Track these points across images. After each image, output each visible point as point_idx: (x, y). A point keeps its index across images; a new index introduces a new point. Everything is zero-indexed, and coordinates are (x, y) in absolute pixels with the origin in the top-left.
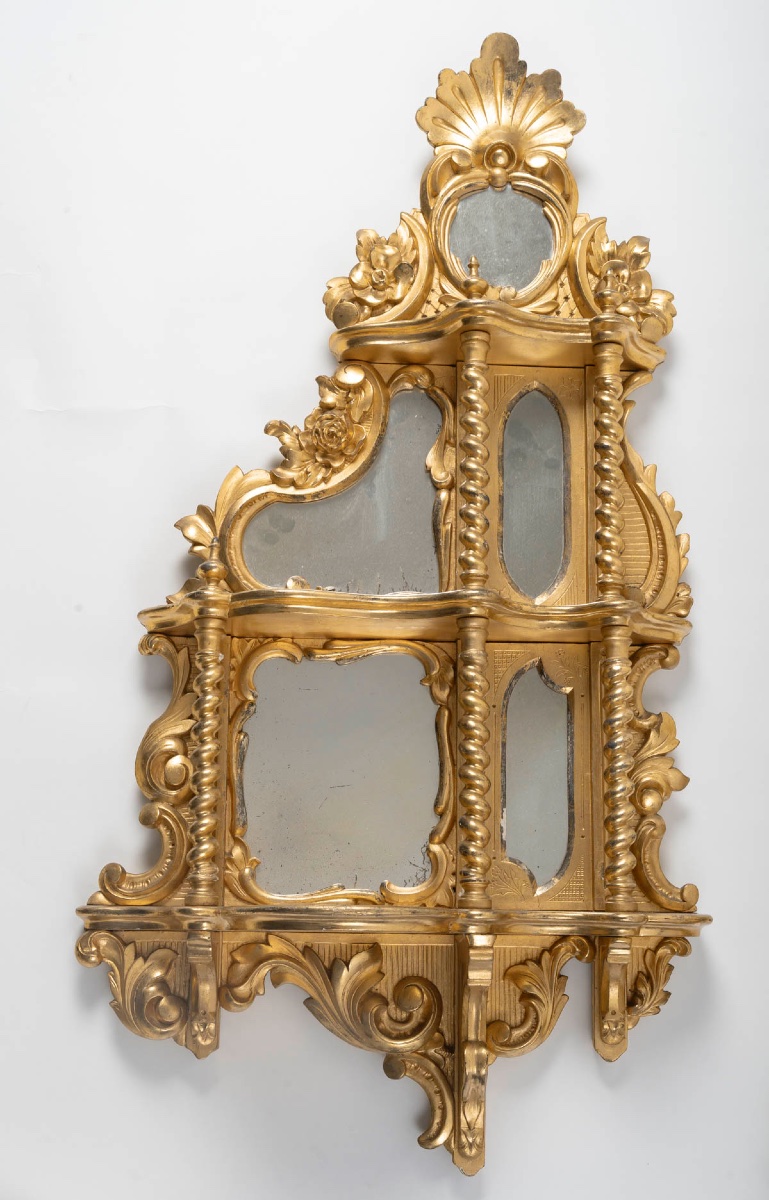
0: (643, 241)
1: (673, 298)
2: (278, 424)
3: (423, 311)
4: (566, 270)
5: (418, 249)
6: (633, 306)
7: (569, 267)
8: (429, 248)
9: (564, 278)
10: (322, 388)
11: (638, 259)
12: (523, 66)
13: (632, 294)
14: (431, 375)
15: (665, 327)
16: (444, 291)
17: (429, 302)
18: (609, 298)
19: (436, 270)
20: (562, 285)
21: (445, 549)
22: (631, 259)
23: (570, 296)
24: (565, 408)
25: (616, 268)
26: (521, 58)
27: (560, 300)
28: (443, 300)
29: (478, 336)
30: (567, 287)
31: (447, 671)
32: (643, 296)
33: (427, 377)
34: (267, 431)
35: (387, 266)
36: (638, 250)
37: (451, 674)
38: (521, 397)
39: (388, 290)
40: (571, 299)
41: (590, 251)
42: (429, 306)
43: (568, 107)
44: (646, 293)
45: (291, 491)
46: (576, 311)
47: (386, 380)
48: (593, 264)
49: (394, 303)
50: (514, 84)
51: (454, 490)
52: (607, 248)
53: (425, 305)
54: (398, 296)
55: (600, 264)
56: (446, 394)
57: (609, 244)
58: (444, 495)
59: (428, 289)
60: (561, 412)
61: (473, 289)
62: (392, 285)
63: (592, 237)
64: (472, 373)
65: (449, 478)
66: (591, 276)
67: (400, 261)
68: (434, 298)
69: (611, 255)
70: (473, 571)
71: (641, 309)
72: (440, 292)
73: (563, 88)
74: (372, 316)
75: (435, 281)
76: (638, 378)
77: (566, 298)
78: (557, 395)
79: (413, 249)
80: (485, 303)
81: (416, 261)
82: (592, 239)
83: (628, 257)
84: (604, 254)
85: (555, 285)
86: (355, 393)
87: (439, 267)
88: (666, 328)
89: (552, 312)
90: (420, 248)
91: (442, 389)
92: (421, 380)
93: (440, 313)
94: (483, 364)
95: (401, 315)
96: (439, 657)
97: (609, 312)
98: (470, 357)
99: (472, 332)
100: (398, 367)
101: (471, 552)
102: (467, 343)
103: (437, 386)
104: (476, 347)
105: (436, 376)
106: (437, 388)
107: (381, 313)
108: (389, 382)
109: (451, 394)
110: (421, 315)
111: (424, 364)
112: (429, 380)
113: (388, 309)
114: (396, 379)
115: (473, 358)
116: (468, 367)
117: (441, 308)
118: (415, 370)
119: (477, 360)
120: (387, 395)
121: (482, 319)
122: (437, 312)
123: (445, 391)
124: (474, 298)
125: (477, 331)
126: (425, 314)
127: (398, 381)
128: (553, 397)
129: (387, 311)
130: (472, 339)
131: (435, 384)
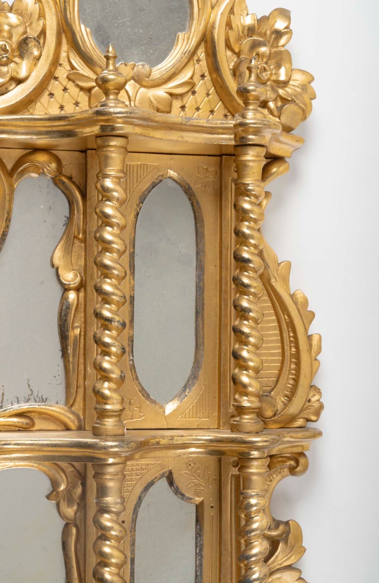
0: (284, 13)
1: (313, 79)
3: (50, 88)
4: (203, 45)
5: (45, 18)
6: (274, 90)
7: (206, 41)
8: (57, 17)
9: (201, 54)
11: (278, 34)
13: (271, 74)
14: (58, 161)
15: (303, 110)
16: (73, 68)
17: (56, 78)
18: (253, 93)
19: (64, 41)
20: (198, 61)
21: (74, 356)
22: (271, 35)
23: (207, 74)
24: (199, 200)
25: (255, 45)
27: (197, 78)
28: (72, 77)
29: (114, 142)
30: (204, 63)
31: (74, 487)
32: (283, 78)
33: (54, 165)
35: (10, 38)
36: (280, 25)
37: (79, 490)
38: (153, 187)
39: (12, 65)
40: (208, 78)
41: (229, 25)
42: (57, 82)
44: (286, 75)
46: (212, 90)
47: (9, 167)
48: (232, 40)
49: (19, 82)
51: (82, 290)
52: (248, 21)
53: (52, 81)
54: (23, 74)
55: (239, 39)
56: (74, 183)
57: (249, 16)
58: (72, 296)
59: (55, 62)
60: (195, 204)
61: (110, 86)
62: (17, 59)
63: (232, 8)
64: (109, 183)
65: (78, 279)
66: (229, 53)
67: (25, 32)
68: (62, 73)
69: (251, 30)
70: (108, 407)
71: (281, 91)
72: (68, 68)
75: (63, 55)
76: (274, 170)
77: (203, 76)
78: (192, 186)
79: (39, 17)
80: (127, 112)
81: (43, 33)
82: (232, 11)
83: (268, 33)
84: (244, 27)
85: (191, 63)
87: (67, 37)
88: (305, 113)
89: (188, 92)
90: (47, 17)
91: (70, 178)
92: (47, 170)
93: (68, 91)
94: (121, 175)
95: (27, 96)
96: (67, 472)
97: (253, 110)
98: (106, 166)
99: (110, 137)
100: (23, 152)
101: (106, 384)
102: (104, 150)
103: (65, 174)
104: (113, 155)
105: (64, 163)
106: (65, 176)
107: (4, 92)
108: (12, 169)
109: (80, 184)
110: (47, 93)
111: (51, 151)
112: (57, 169)
113: (12, 88)
114: (21, 168)
115: (110, 167)
116: (105, 176)
117: (70, 85)
118: (41, 158)
119: (114, 169)
120: (11, 186)
121: (121, 128)
122: (65, 89)
123: (73, 180)
124: (112, 97)
125: (115, 138)
126: (52, 92)
127: (23, 171)
128: (187, 187)
129: (11, 90)
130: (109, 146)
131: (63, 172)
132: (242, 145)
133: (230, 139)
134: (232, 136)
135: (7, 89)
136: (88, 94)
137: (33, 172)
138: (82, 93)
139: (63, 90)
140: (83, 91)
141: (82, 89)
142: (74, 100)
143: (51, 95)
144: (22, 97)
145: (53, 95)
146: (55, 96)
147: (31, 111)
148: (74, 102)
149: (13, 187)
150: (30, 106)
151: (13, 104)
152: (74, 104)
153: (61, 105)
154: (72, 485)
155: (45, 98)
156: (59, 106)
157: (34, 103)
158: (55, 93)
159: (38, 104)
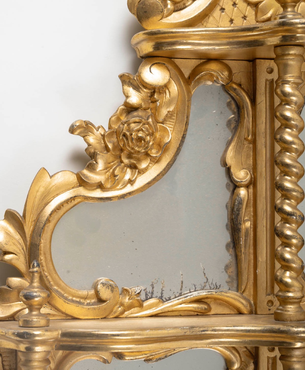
2: (84, 125)
10: (126, 87)
14: (229, 70)
21: (245, 247)
29: (293, 51)
31: (247, 366)
33: (226, 73)
34: (72, 130)
37: (252, 368)
45: (98, 193)
47: (187, 75)
51: (251, 187)
56: (243, 89)
58: (243, 192)
64: (288, 89)
65: (248, 177)
70: (290, 294)
74: (175, 11)
86: (160, 93)
91: (240, 85)
92: (222, 78)
93: (237, 6)
94: (300, 81)
95: (203, 10)
96: (240, 352)
98: (286, 73)
99: (290, 46)
100: (198, 62)
101: (288, 274)
102: (285, 58)
103: (235, 81)
104: (291, 62)
105: (234, 72)
106: (235, 83)
107: (182, 7)
108: (189, 78)
109: (248, 90)
110: (219, 8)
111: (222, 61)
112: (229, 76)
113: (189, 3)
114: (198, 77)
115: (289, 74)
116: (285, 82)
117: (239, 1)
118: (213, 67)
119: (294, 76)
120: (189, 92)
121: (301, 38)
123: (242, 86)
124: (289, 9)
125: (295, 47)
126: (223, 7)
127: (199, 79)
129: (189, 5)
130: (289, 54)
131: (233, 80)
135: (184, 4)
136: (254, 8)
137: (209, 80)
138: (249, 7)
139: (233, 5)
140: (250, 6)
141: (249, 4)
142: (242, 13)
143: (223, 9)
144: (199, 12)
145: (224, 9)
146: (225, 10)
147: (205, 24)
148: (243, 15)
149: (191, 93)
150: (204, 20)
151: (192, 18)
152: (242, 18)
153: (231, 19)
154: (245, 364)
155: (217, 12)
156: (229, 19)
157: (207, 17)
158: (225, 8)
159: (211, 18)
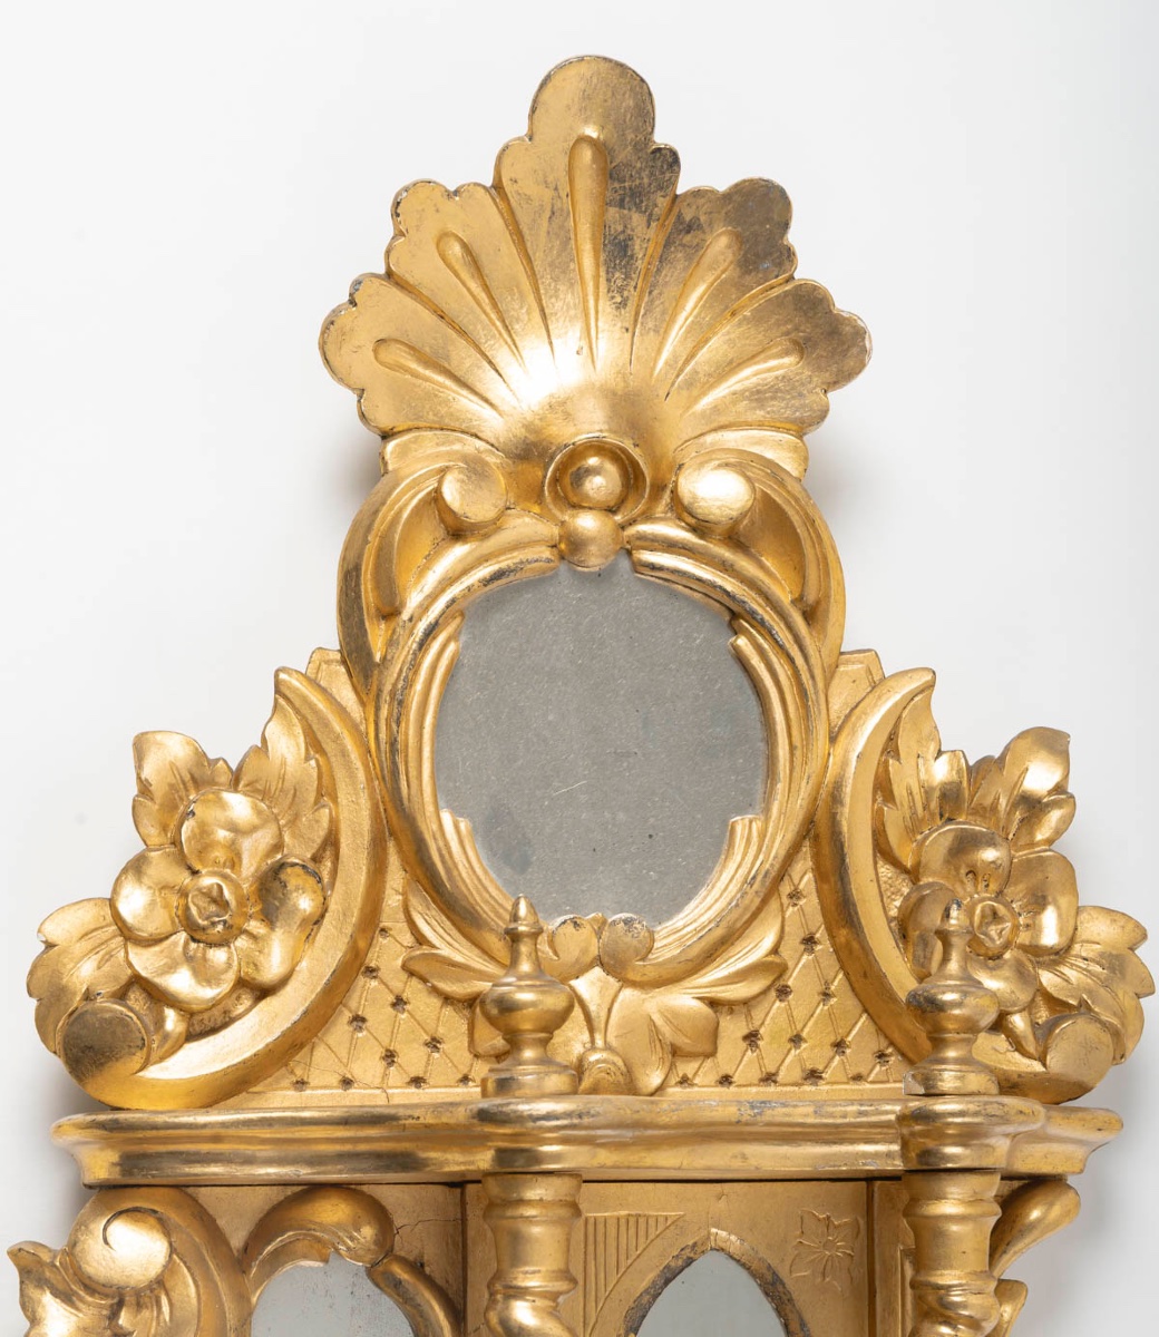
0: (1052, 742)
1: (1144, 937)
3: (353, 1004)
4: (806, 849)
5: (335, 799)
6: (1023, 975)
7: (816, 838)
8: (372, 797)
9: (803, 875)
10: (33, 1292)
11: (1033, 807)
12: (669, 161)
13: (1016, 927)
14: (380, 1214)
15: (1116, 1035)
16: (420, 939)
17: (371, 972)
18: (957, 1012)
19: (394, 860)
20: (795, 895)
22: (1009, 814)
23: (821, 934)
24: (807, 1317)
25: (965, 845)
26: (661, 137)
27: (788, 953)
28: (417, 967)
30: (811, 902)
32: (1050, 936)
33: (368, 1232)
35: (235, 861)
36: (1039, 777)
38: (667, 1282)
39: (242, 942)
40: (824, 946)
41: (883, 787)
42: (374, 983)
43: (811, 302)
44: (1061, 931)
46: (838, 983)
47: (237, 1240)
48: (894, 835)
49: (263, 992)
50: (637, 219)
52: (941, 772)
53: (361, 980)
54: (272, 968)
55: (913, 828)
56: (430, 1282)
57: (944, 758)
59: (370, 923)
60: (794, 1326)
61: (525, 1022)
62: (255, 926)
63: (892, 738)
64: (523, 1314)
66: (886, 871)
67: (278, 846)
68: (389, 954)
69: (949, 800)
71: (1047, 978)
72: (408, 939)
73: (794, 237)
74: (191, 1036)
75: (392, 900)
76: (1035, 1214)
77: (809, 941)
78: (783, 1273)
79: (320, 795)
81: (332, 842)
82: (891, 747)
83: (1003, 802)
84: (927, 792)
85: (774, 905)
86: (139, 1306)
87: (400, 851)
88: (1119, 1040)
89: (765, 992)
90: (343, 798)
91: (417, 1267)
92: (349, 1249)
93: (407, 1007)
94: (561, 1286)
95: (284, 1034)
97: (957, 1061)
98: (517, 1259)
99: (524, 1176)
100: (274, 1196)
102: (509, 1213)
103: (403, 1254)
104: (536, 1230)
105: (398, 1222)
106: (403, 1261)
107: (219, 1023)
108: (246, 1248)
109: (447, 1282)
110: (347, 1015)
111: (359, 1187)
112: (376, 1242)
113: (240, 1009)
114: (270, 1248)
115: (526, 1264)
116: (511, 1292)
117: (414, 991)
118: (332, 1213)
119: (539, 1271)
120: (242, 1298)
121: (556, 1157)
122: (399, 1003)
123: (427, 1270)
124: (528, 1054)
125: (540, 1178)
126: (360, 1013)
127: (276, 1252)
128: (769, 1278)
129: (240, 1017)
130: (521, 1202)
131: (396, 1248)
132: (926, 1171)
133: (889, 1155)
134: (895, 1147)
135: (225, 1012)
136: (466, 1012)
137: (305, 1257)
138: (448, 1011)
139: (394, 1005)
140: (452, 1004)
141: (447, 999)
142: (426, 1032)
143: (358, 1020)
144: (269, 1040)
145: (363, 1020)
146: (368, 1024)
147: (299, 1072)
148: (428, 1038)
149: (249, 1301)
150: (297, 1058)
151: (244, 1062)
152: (427, 1044)
153: (387, 1050)
155: (340, 1030)
156: (381, 1052)
157: (306, 1050)
158: (367, 1017)
159: (321, 1053)
